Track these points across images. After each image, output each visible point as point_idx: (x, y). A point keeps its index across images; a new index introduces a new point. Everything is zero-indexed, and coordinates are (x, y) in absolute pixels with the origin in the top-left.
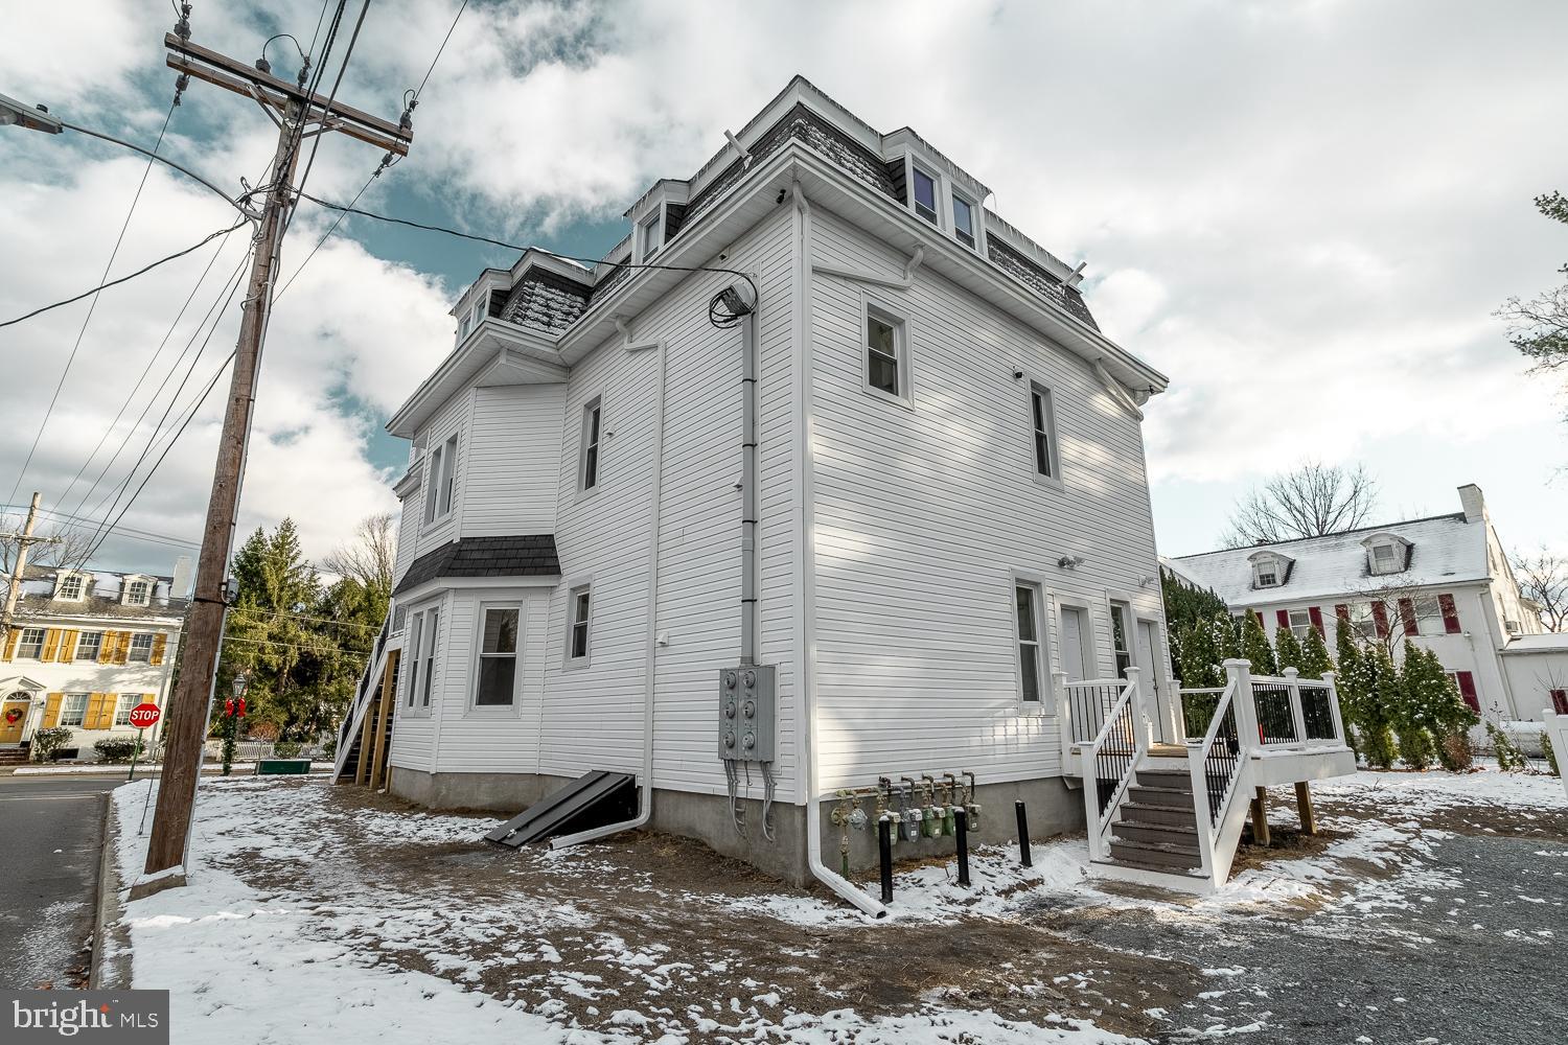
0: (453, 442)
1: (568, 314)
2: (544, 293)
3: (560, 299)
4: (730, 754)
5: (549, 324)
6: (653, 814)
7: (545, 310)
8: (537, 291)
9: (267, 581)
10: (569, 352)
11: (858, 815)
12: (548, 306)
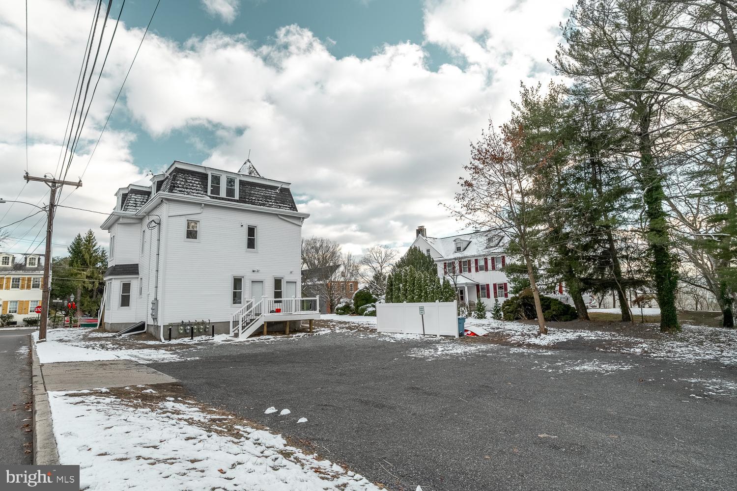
0: (114, 236)
1: (142, 202)
2: (135, 197)
3: (140, 198)
4: (153, 317)
5: (136, 206)
6: (147, 329)
7: (135, 202)
8: (132, 197)
9: (84, 255)
10: (141, 214)
11: (189, 327)
12: (136, 201)
